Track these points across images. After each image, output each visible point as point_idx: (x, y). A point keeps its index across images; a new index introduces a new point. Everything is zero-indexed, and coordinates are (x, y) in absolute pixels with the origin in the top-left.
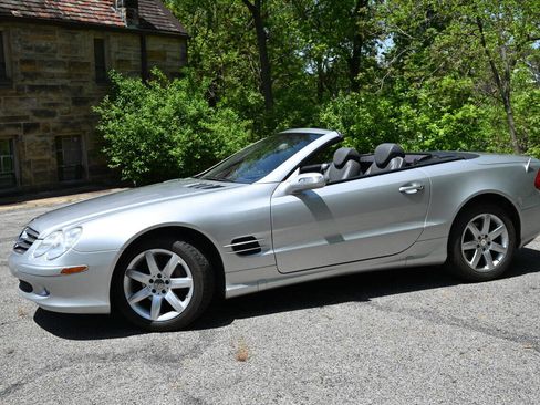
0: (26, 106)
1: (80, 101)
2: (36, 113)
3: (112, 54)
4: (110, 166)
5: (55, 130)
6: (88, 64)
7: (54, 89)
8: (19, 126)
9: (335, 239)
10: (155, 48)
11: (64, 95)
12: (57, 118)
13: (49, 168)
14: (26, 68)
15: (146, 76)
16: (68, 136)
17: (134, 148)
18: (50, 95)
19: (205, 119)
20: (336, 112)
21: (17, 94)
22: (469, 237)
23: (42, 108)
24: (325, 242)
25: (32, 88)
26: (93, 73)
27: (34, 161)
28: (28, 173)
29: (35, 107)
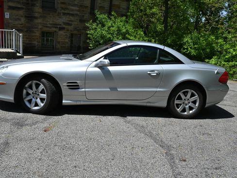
0: (61, 20)
1: (82, 21)
2: (64, 23)
3: (98, 4)
4: (90, 48)
5: (71, 31)
6: (87, 7)
7: (73, 15)
8: (57, 27)
9: (114, 89)
10: (116, 3)
11: (76, 18)
12: (72, 27)
13: (67, 45)
14: (63, 6)
15: (110, 14)
16: (76, 34)
17: (98, 41)
18: (71, 17)
19: (129, 34)
20: (191, 39)
21: (58, 15)
22: (180, 98)
23: (67, 22)
24: (109, 90)
25: (64, 14)
26: (89, 11)
27: (62, 42)
28: (59, 46)
29: (64, 21)
